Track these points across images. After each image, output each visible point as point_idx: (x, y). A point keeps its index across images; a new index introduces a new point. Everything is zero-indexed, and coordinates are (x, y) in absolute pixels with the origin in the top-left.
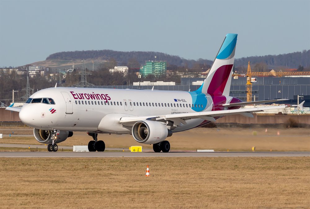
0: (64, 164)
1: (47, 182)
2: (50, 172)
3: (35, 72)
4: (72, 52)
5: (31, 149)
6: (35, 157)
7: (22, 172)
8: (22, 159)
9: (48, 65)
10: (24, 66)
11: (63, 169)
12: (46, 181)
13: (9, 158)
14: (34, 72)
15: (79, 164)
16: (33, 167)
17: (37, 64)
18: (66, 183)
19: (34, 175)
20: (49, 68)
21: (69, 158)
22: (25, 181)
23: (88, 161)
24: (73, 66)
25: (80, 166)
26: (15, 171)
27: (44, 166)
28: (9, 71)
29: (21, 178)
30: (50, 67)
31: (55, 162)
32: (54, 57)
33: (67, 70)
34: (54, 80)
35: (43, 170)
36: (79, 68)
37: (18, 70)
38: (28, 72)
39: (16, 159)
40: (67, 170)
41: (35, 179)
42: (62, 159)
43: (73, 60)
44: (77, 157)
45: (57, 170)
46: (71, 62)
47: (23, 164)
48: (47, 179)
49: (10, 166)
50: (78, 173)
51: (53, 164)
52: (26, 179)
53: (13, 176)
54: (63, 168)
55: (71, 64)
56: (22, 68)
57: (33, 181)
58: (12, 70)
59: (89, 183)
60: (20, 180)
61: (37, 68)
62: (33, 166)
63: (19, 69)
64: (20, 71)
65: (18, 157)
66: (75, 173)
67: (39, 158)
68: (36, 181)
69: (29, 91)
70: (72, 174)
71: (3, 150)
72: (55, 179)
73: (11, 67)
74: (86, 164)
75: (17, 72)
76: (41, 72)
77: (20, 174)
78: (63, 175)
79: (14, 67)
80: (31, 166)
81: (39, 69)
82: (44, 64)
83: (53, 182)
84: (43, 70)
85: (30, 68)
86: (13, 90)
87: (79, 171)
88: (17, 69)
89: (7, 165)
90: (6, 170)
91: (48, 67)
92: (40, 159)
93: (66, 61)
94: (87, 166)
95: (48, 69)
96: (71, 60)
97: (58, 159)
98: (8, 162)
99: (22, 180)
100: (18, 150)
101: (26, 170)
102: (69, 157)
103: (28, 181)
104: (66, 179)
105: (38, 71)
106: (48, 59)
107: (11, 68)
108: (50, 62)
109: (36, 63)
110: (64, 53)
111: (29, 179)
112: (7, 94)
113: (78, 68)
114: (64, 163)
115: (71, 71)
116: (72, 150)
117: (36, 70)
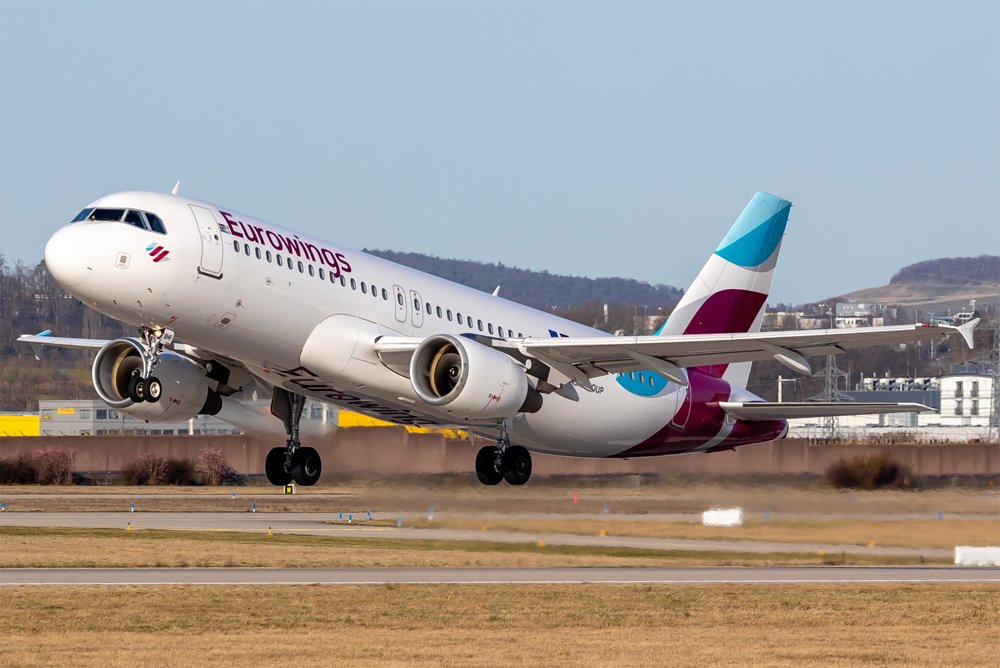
0: (912, 604)
1: (847, 660)
2: (863, 628)
3: (854, 320)
4: (969, 259)
5: (825, 556)
6: (826, 584)
7: (777, 630)
8: (786, 588)
9: (895, 299)
10: (821, 303)
11: (904, 621)
12: (845, 657)
13: (748, 585)
14: (851, 319)
15: (959, 603)
16: (815, 613)
17: (863, 296)
18: (905, 661)
19: (812, 639)
20: (899, 309)
21: (930, 587)
22: (780, 657)
23: (987, 596)
24: (973, 303)
25: (958, 609)
26: (757, 625)
27: (848, 612)
28: (775, 317)
29: (773, 646)
30: (901, 304)
31: (886, 598)
32: (915, 274)
33: (952, 315)
34: (912, 345)
35: (842, 623)
36: (990, 308)
37: (802, 314)
38: (834, 322)
39: (768, 589)
40: (915, 622)
41: (814, 650)
42: (908, 590)
43: (974, 283)
44: (954, 583)
45: (886, 623)
46: (966, 290)
47: (787, 603)
48: (848, 650)
49: (745, 612)
50: (948, 632)
51: (879, 603)
52: (784, 651)
53: (746, 640)
54: (904, 616)
55: (965, 297)
56: (814, 308)
57: (806, 658)
58: (784, 314)
59: (977, 663)
60: (768, 653)
61: (860, 310)
62: (816, 611)
63: (805, 312)
64: (807, 317)
65: (773, 584)
66: (939, 631)
67: (837, 584)
68: (815, 657)
69: (833, 379)
70: (930, 634)
71: (741, 561)
72: (874, 651)
73: (782, 304)
74: (978, 605)
75: (801, 321)
76: (874, 319)
77: (770, 636)
78: (903, 637)
79: (793, 306)
80: (809, 611)
81: (866, 313)
82: (883, 295)
83: (865, 658)
84: (880, 316)
85: (841, 309)
86: (780, 377)
87: (952, 627)
88: (800, 311)
89: (735, 607)
90: (730, 622)
91: (895, 307)
92: (841, 590)
93: (951, 286)
94: (978, 611)
95: (895, 311)
96: (967, 282)
97: (896, 587)
98: (741, 597)
99: (772, 653)
100: (786, 562)
101: (790, 624)
102: (932, 584)
103: (788, 657)
104: (909, 651)
105: (864, 317)
106: (895, 280)
107: (782, 308)
108: (903, 290)
109: (860, 292)
110: (945, 261)
111: (795, 651)
112: (769, 387)
113: (986, 310)
114: (912, 601)
115: (965, 316)
116: (951, 561)
117: (857, 314)
